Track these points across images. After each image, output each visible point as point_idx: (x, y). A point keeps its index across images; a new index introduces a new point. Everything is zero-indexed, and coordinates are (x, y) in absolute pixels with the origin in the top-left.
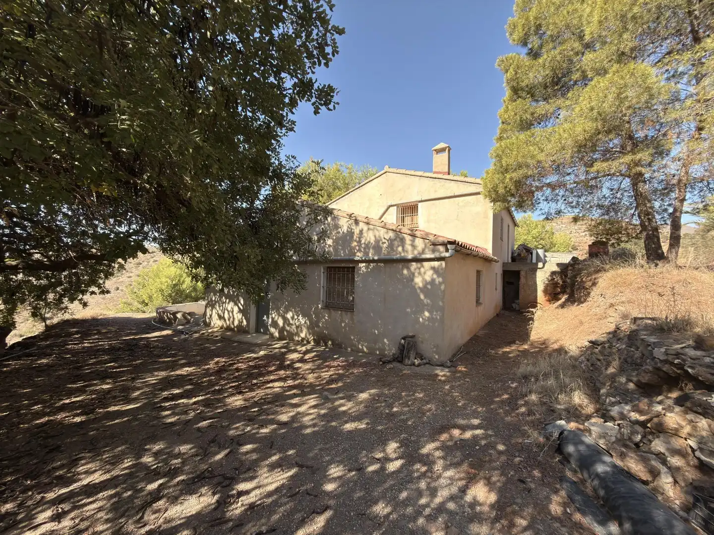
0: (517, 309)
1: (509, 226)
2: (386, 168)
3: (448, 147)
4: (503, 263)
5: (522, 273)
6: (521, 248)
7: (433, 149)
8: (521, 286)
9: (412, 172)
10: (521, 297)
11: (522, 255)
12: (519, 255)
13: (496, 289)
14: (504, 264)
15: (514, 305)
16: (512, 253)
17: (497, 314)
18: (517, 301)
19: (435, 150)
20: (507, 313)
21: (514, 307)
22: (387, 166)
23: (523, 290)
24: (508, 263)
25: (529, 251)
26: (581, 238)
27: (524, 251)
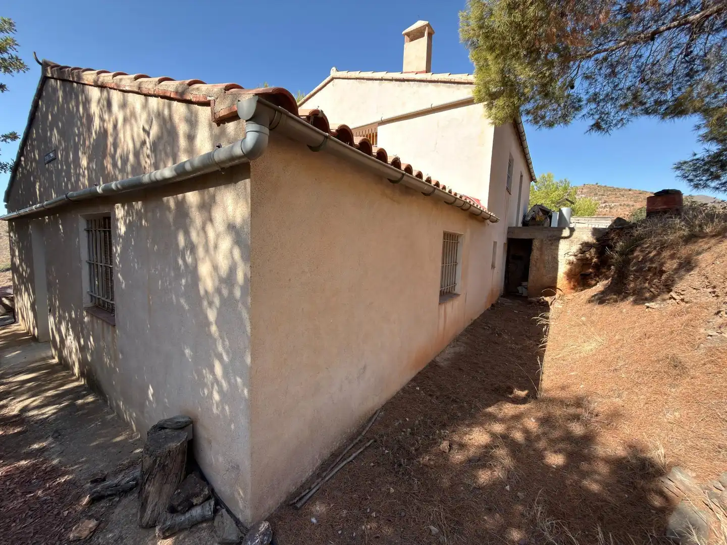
0: (525, 294)
1: (522, 176)
2: (334, 73)
3: (428, 25)
4: (509, 228)
5: (536, 244)
6: (536, 209)
7: (403, 33)
8: (532, 262)
9: (369, 74)
10: (531, 277)
11: (538, 219)
12: (533, 218)
13: (493, 267)
14: (510, 230)
15: (519, 288)
16: (524, 216)
17: (493, 305)
18: (524, 284)
19: (408, 34)
20: (508, 302)
21: (520, 292)
22: (334, 68)
23: (534, 268)
24: (517, 228)
25: (547, 213)
26: (601, 210)
27: (541, 214)
